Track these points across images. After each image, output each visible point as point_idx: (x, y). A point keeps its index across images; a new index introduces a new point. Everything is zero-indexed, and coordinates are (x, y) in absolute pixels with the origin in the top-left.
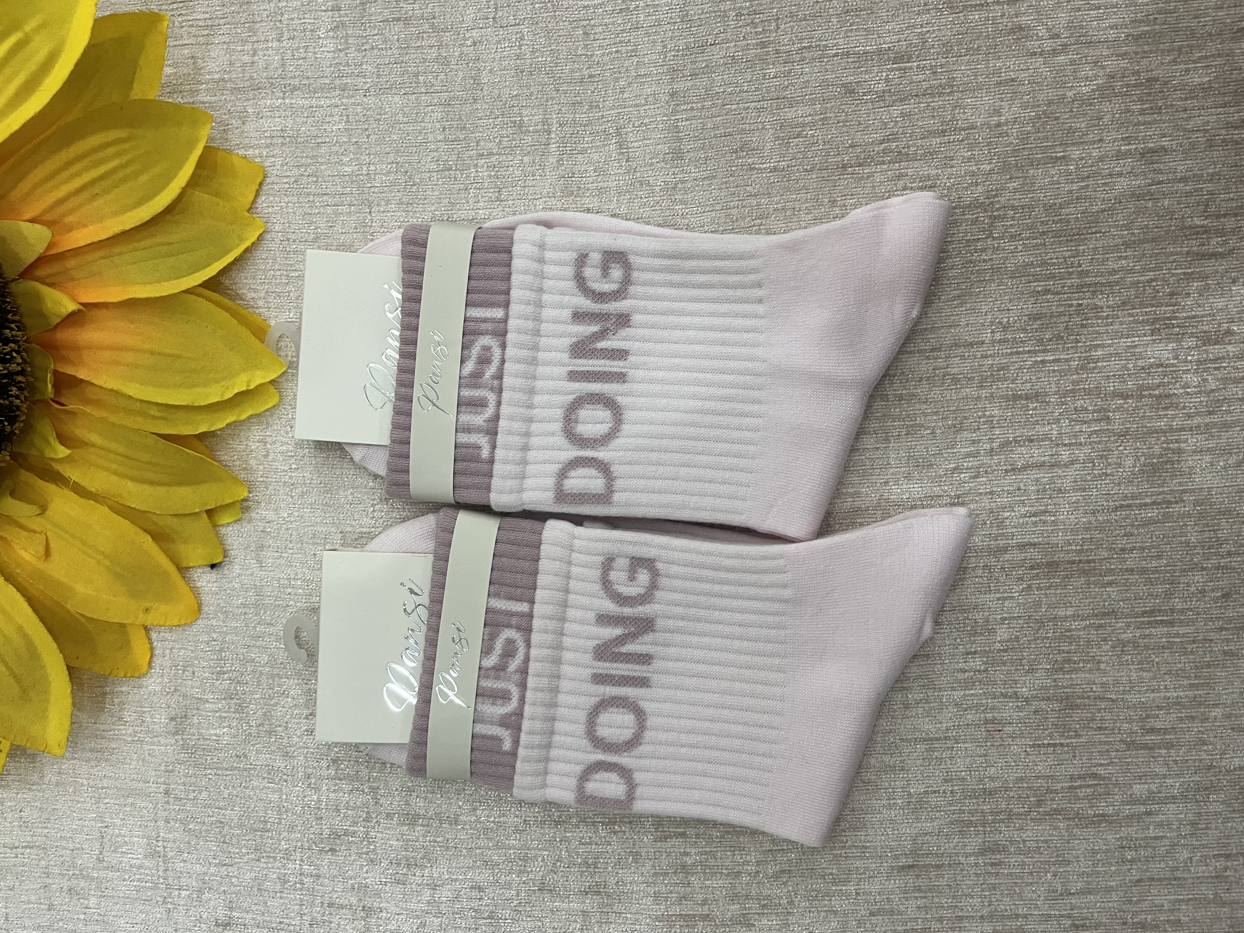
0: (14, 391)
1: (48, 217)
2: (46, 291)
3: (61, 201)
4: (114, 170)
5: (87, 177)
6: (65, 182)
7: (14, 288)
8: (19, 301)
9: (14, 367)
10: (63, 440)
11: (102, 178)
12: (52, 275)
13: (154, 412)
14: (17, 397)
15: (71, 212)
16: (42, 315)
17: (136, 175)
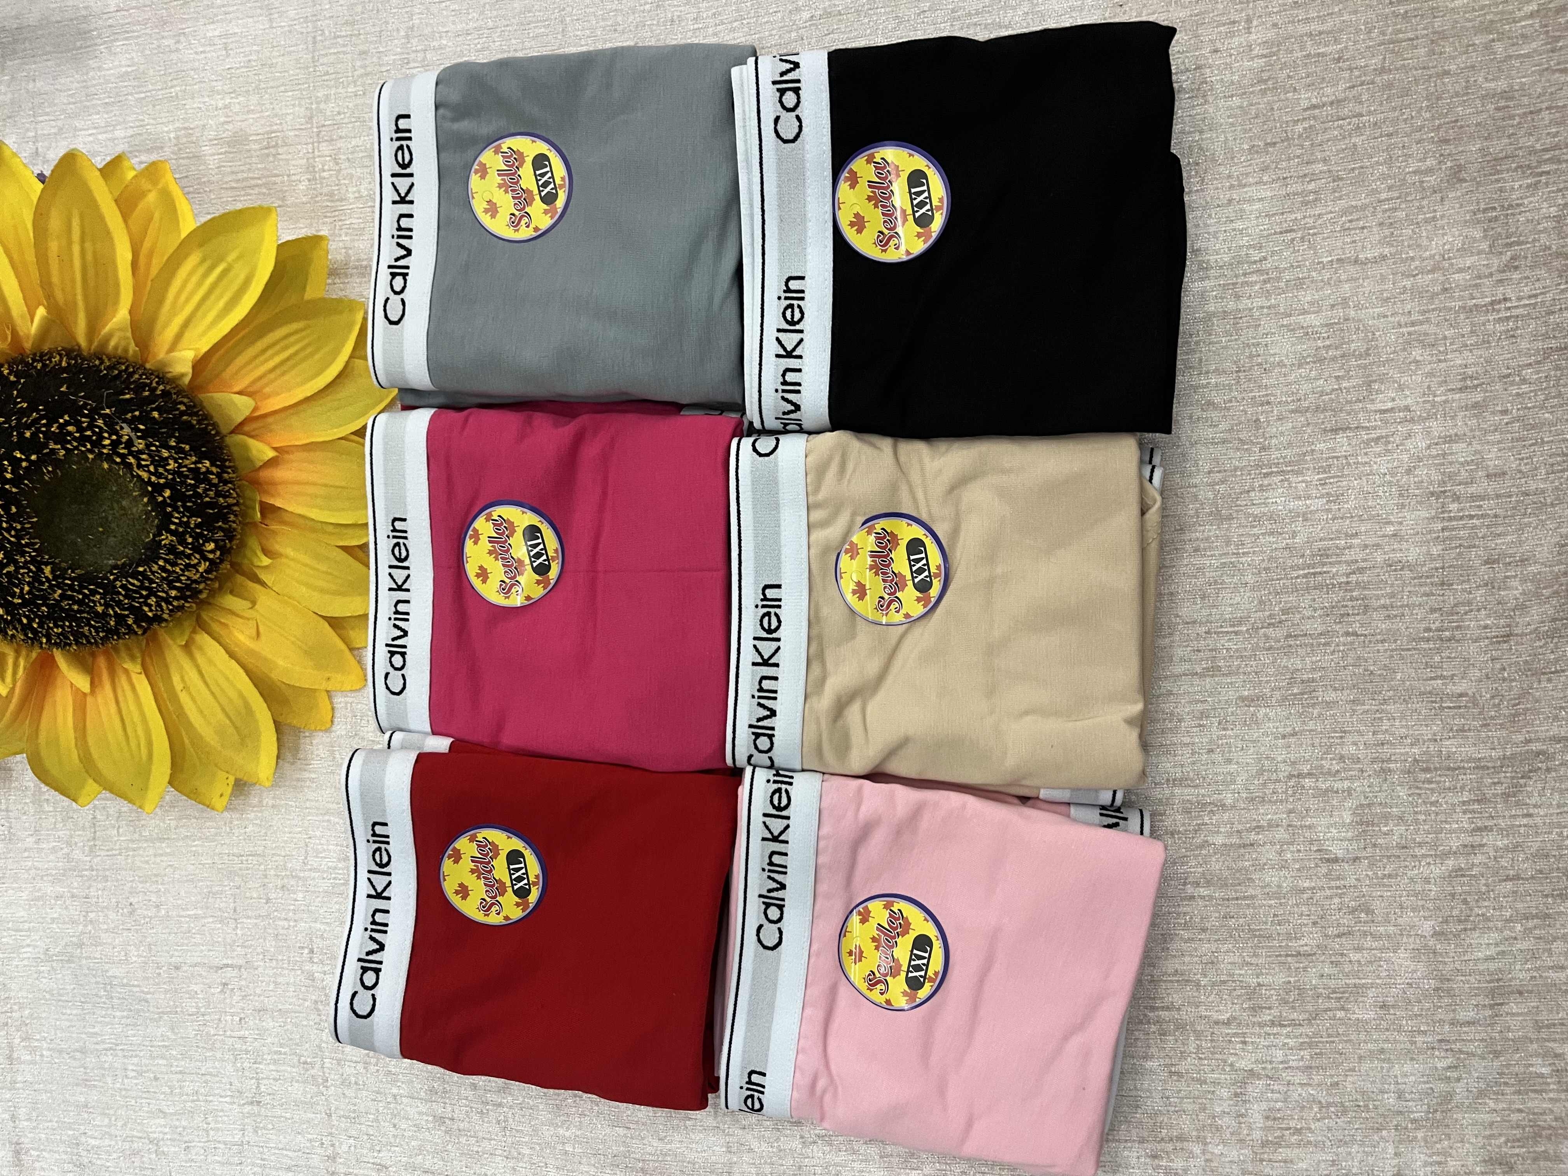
0: (232, 518)
1: (251, 389)
2: (251, 442)
3: (260, 378)
4: (296, 353)
5: (277, 360)
6: (262, 363)
7: (229, 440)
8: (232, 450)
9: (230, 501)
10: (266, 552)
11: (288, 359)
12: (254, 430)
13: (330, 529)
14: (234, 522)
15: (267, 385)
16: (249, 460)
17: (312, 354)
